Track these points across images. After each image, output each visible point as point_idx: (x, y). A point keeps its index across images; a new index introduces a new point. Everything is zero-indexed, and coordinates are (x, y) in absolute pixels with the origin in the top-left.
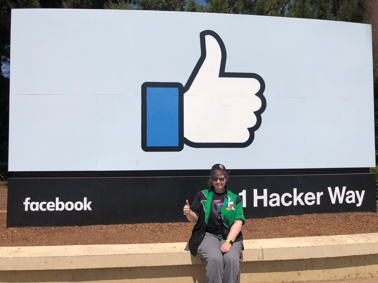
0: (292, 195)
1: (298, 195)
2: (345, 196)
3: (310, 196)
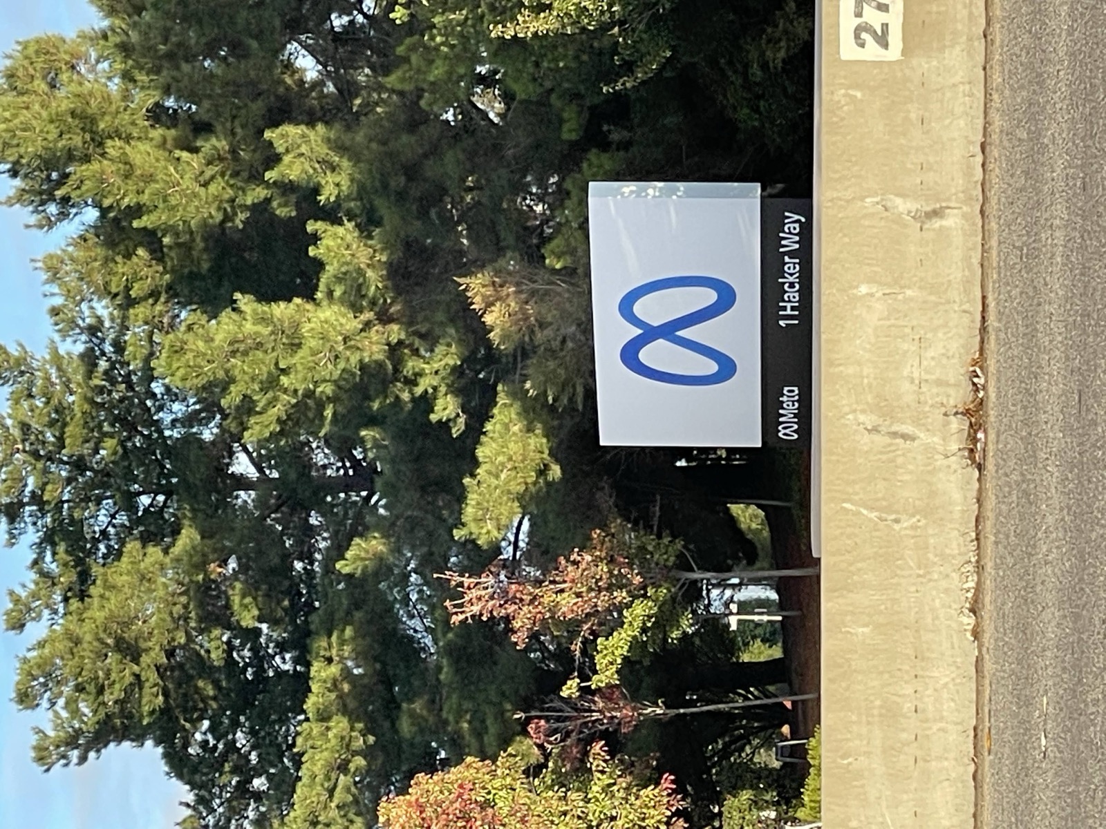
1: (788, 279)
2: (790, 233)
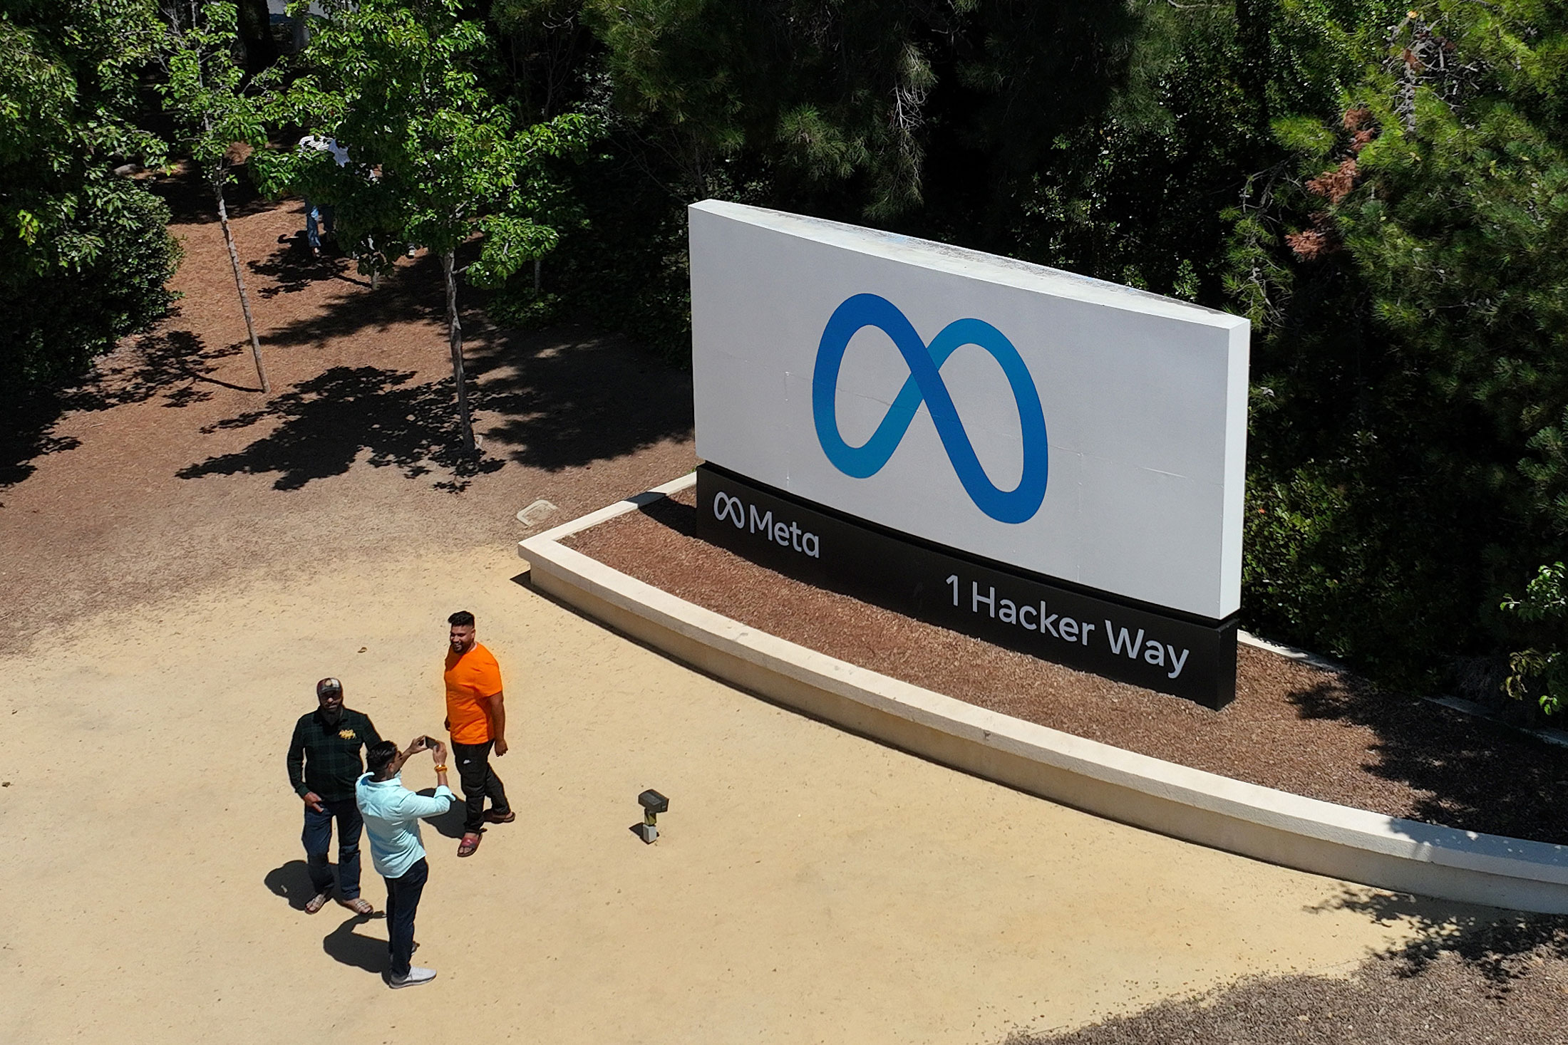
0: (1039, 613)
1: (1047, 617)
3: (1068, 625)
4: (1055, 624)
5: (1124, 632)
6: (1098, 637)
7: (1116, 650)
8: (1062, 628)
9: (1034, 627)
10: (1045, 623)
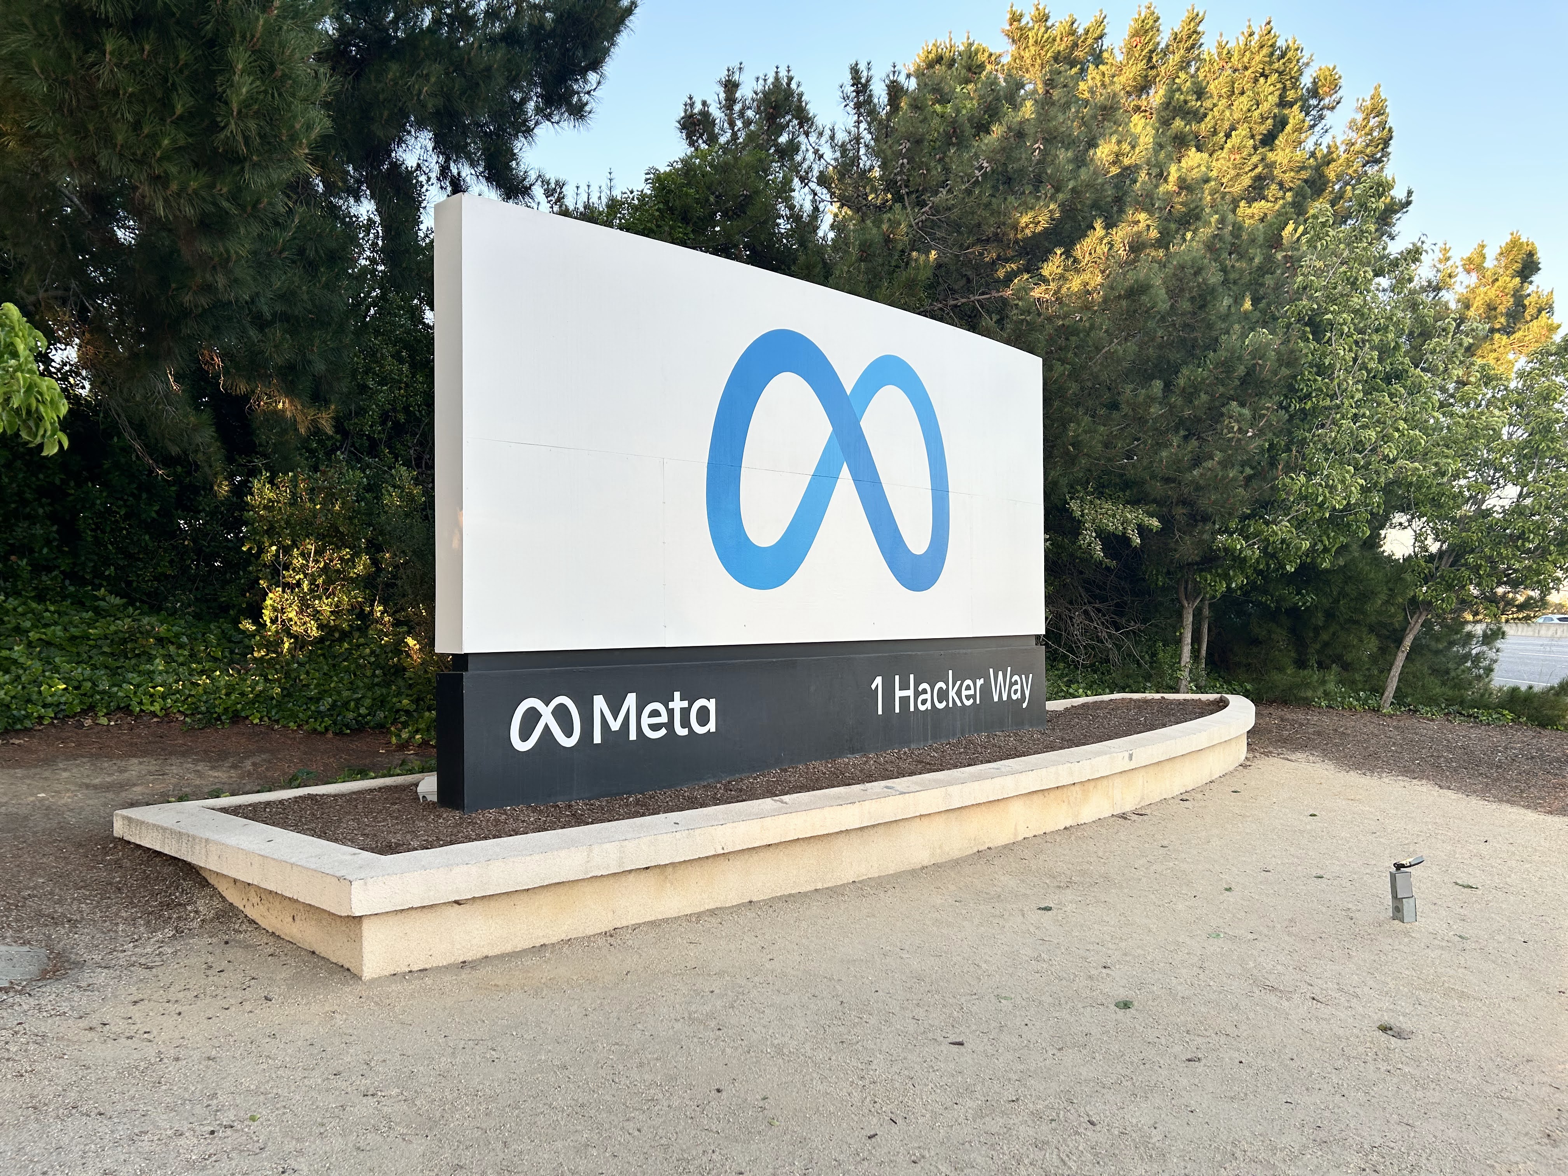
0: (947, 685)
2: (1010, 686)
3: (968, 687)
4: (959, 693)
5: (1000, 673)
6: (986, 691)
7: (996, 699)
8: (964, 693)
9: (944, 703)
10: (952, 693)
